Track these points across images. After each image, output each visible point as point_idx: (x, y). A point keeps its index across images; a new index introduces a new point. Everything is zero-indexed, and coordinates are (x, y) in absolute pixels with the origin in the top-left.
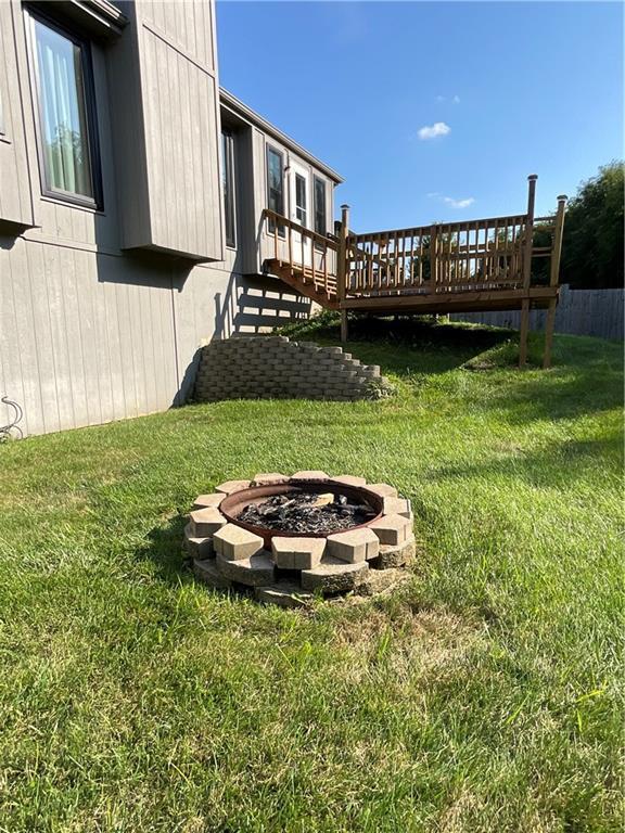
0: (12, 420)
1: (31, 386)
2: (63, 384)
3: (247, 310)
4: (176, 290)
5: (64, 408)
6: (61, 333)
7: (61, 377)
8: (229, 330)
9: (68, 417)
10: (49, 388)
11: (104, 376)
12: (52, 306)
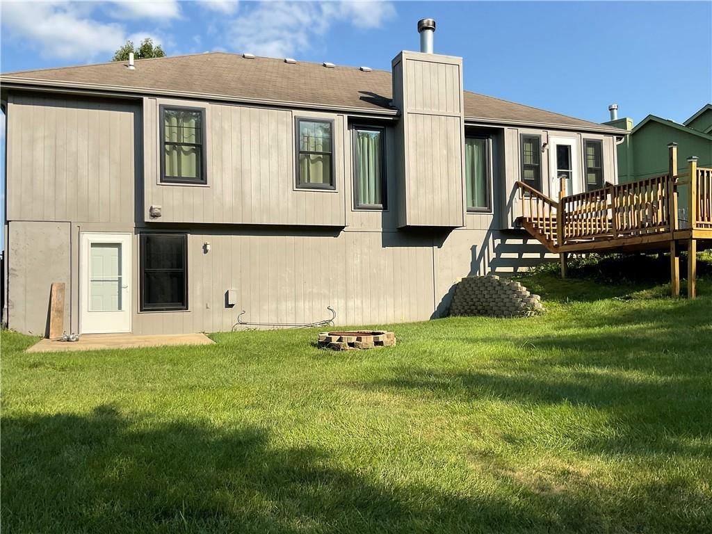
0: (331, 319)
1: (342, 302)
2: (358, 302)
3: (504, 255)
4: (435, 247)
5: (358, 314)
6: (359, 276)
7: (357, 298)
8: (484, 270)
9: (360, 320)
10: (351, 304)
11: (382, 299)
12: (355, 262)
